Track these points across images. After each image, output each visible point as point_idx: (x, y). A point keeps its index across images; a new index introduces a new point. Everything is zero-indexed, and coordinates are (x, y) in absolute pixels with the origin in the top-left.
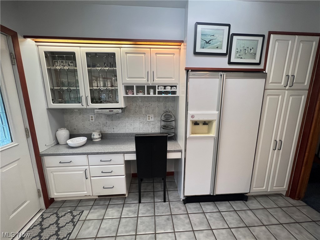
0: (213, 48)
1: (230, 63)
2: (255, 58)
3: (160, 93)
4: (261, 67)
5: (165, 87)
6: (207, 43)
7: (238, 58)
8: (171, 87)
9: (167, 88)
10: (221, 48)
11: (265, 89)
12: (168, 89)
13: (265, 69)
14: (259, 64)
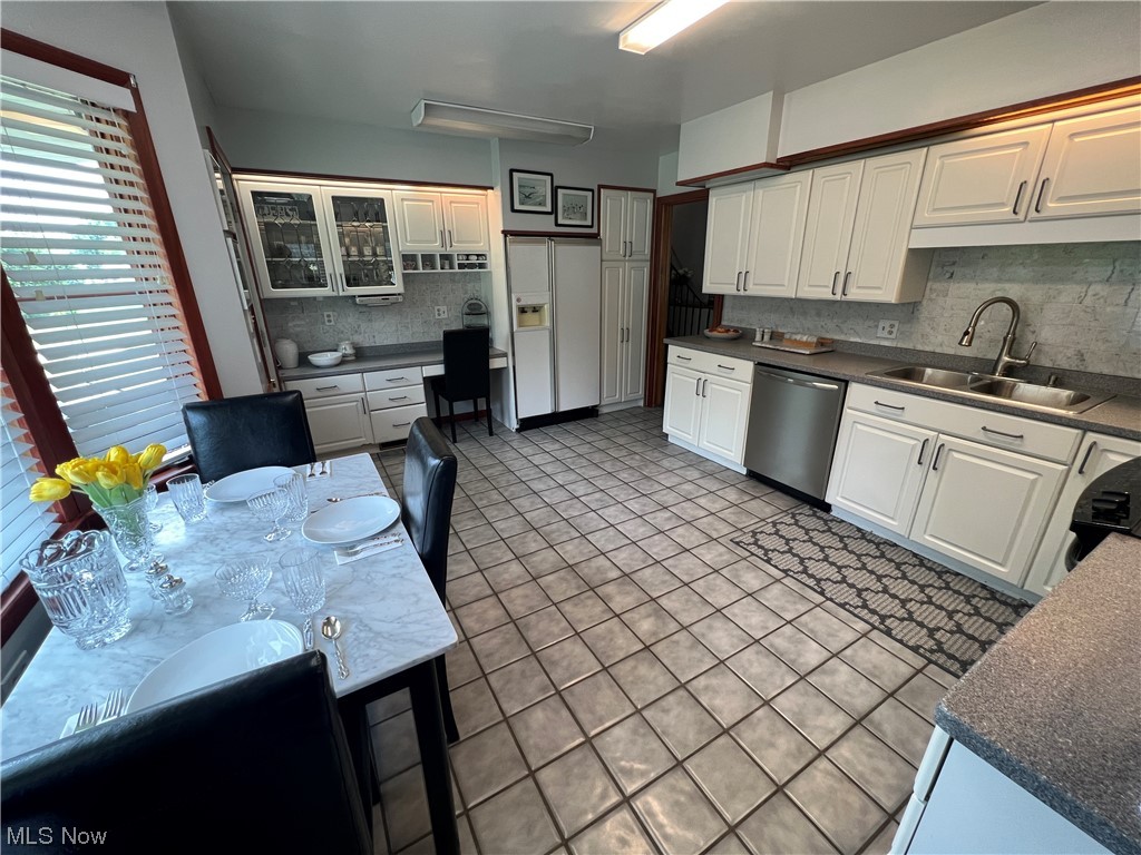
0: (535, 205)
1: (557, 225)
2: (586, 219)
3: (461, 266)
4: (594, 230)
5: (468, 255)
6: (527, 197)
7: (566, 218)
8: (478, 255)
9: (470, 257)
10: (545, 205)
11: (602, 261)
12: (473, 260)
13: (599, 234)
14: (591, 227)
